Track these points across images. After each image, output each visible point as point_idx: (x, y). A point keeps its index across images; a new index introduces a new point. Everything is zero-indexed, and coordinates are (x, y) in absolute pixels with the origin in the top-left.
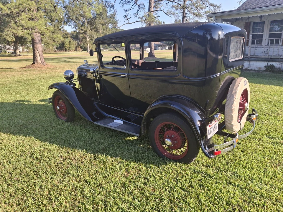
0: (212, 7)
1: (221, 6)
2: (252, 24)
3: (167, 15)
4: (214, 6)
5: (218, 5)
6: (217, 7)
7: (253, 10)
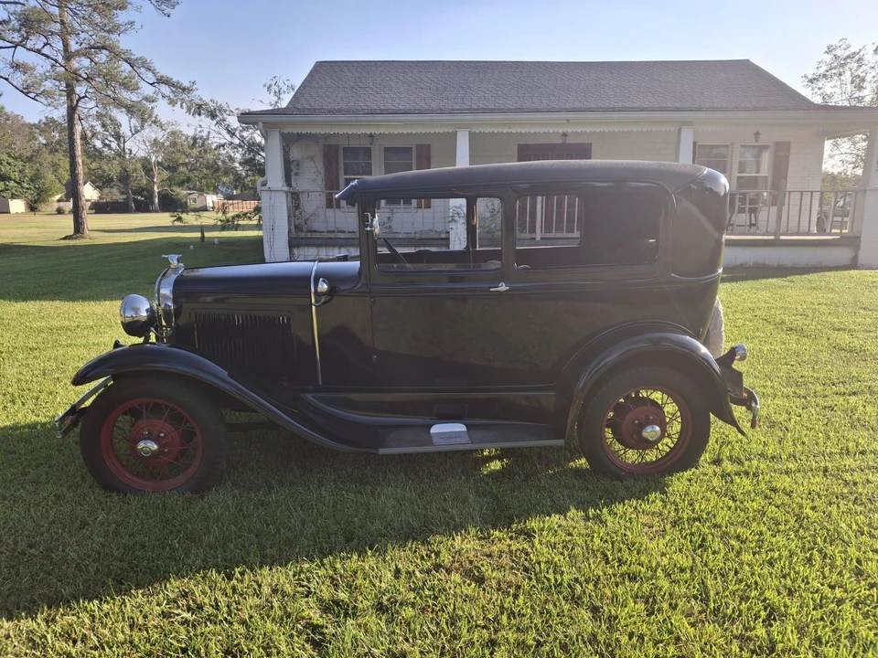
0: (167, 87)
1: (194, 87)
2: (341, 152)
3: (26, 94)
4: (173, 85)
5: (186, 84)
6: (184, 90)
7: (367, 119)
